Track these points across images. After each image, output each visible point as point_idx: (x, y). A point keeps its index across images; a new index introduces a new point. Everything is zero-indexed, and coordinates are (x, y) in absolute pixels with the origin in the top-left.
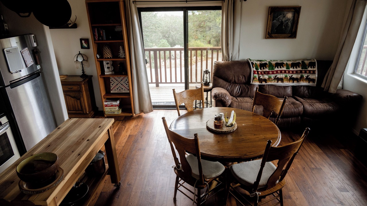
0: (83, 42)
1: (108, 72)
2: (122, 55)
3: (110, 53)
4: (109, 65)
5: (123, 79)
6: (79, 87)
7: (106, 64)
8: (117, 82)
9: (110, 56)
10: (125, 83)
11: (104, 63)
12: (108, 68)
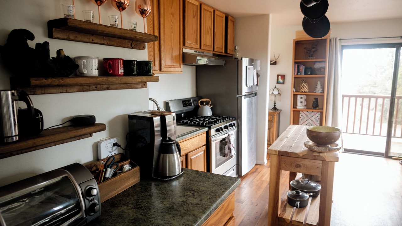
0: (280, 77)
1: (301, 106)
2: (319, 91)
3: (307, 88)
4: (303, 100)
5: (314, 115)
6: (272, 117)
7: (300, 98)
8: (307, 118)
9: (306, 90)
10: (316, 120)
11: (299, 97)
12: (301, 102)
